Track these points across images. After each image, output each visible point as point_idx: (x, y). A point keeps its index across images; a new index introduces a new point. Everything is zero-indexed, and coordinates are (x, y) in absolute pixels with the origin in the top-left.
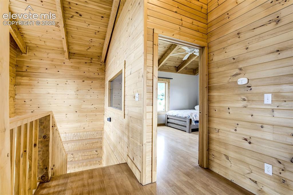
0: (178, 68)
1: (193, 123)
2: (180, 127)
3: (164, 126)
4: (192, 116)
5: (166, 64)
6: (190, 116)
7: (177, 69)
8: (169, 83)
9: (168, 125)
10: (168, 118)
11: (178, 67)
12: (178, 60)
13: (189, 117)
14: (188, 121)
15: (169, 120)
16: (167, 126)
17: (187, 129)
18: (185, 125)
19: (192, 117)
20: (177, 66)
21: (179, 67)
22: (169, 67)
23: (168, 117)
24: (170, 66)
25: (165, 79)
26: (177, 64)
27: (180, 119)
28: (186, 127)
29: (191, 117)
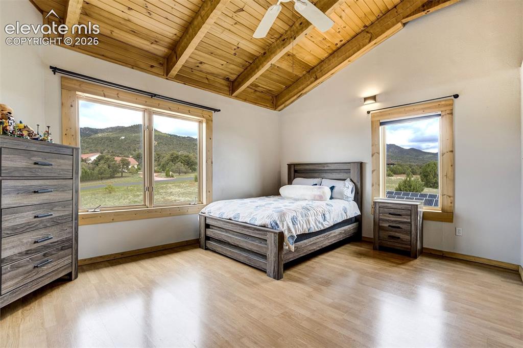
0: (236, 83)
1: (290, 245)
2: (246, 257)
3: (196, 248)
4: (285, 225)
5: (201, 63)
6: (277, 224)
7: (232, 86)
8: (209, 121)
9: (208, 246)
10: (207, 226)
11: (233, 82)
12: (235, 54)
13: (273, 224)
14: (272, 239)
15: (210, 232)
16: (207, 249)
17: (270, 264)
18: (262, 251)
19: (285, 227)
20: (233, 77)
21: (239, 80)
22: (209, 77)
23: (208, 222)
24: (212, 74)
25: (199, 110)
26: (233, 70)
27: (245, 232)
28: (264, 256)
29: (280, 226)
